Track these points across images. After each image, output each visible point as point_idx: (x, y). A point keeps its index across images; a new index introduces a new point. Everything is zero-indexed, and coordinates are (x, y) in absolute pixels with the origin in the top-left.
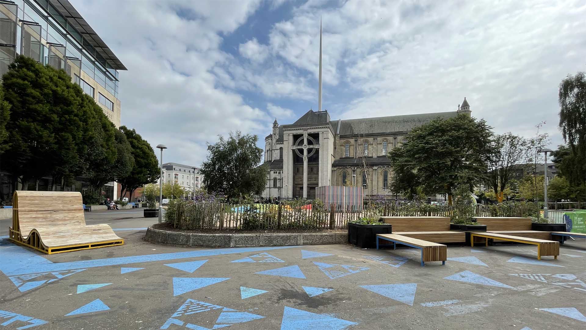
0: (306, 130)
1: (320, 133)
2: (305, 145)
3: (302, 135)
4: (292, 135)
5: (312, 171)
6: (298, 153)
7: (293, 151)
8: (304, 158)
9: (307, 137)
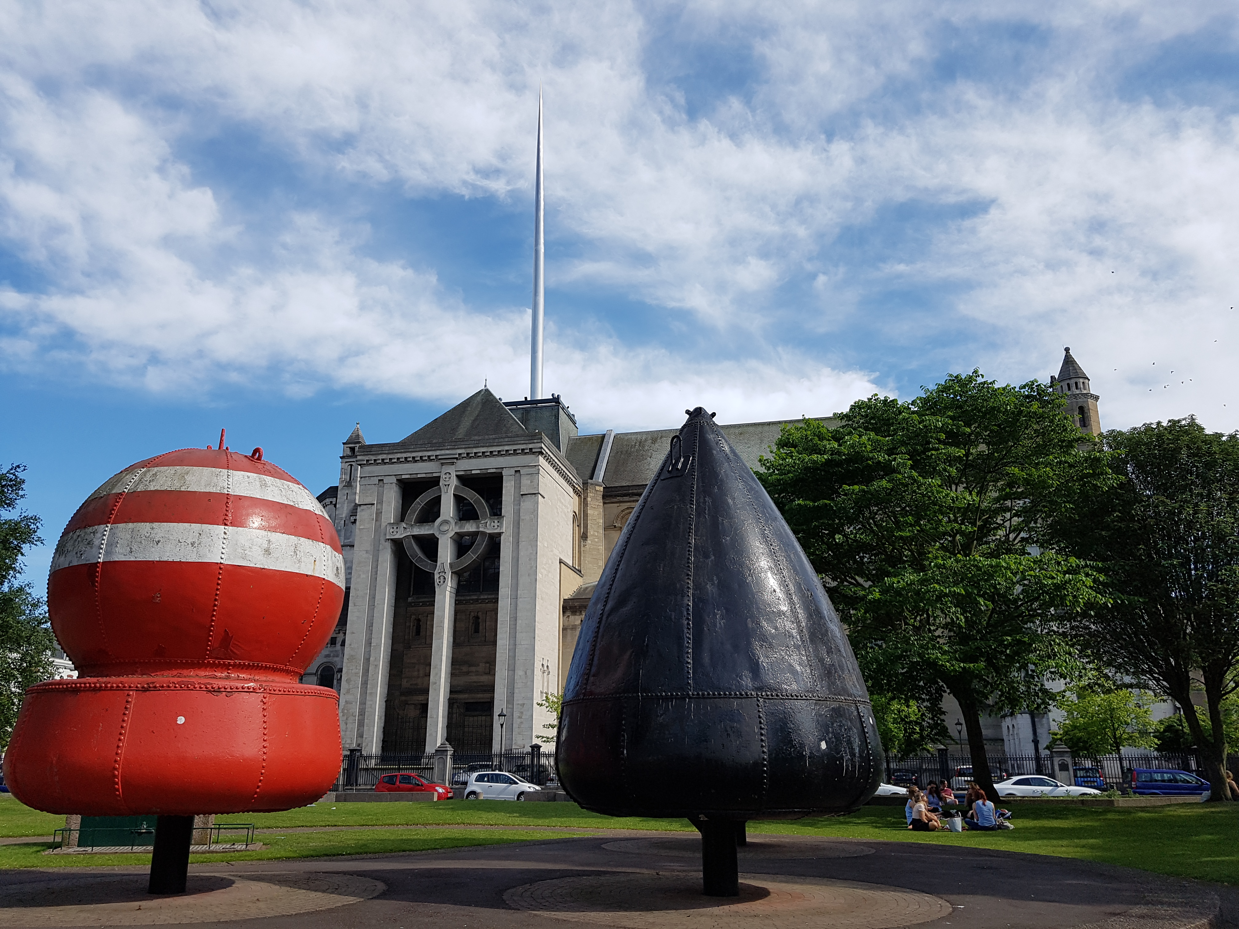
0: (451, 461)
1: (504, 473)
2: (446, 522)
3: (435, 482)
4: (394, 479)
5: (477, 631)
6: (415, 551)
7: (398, 546)
8: (436, 576)
9: (456, 488)
